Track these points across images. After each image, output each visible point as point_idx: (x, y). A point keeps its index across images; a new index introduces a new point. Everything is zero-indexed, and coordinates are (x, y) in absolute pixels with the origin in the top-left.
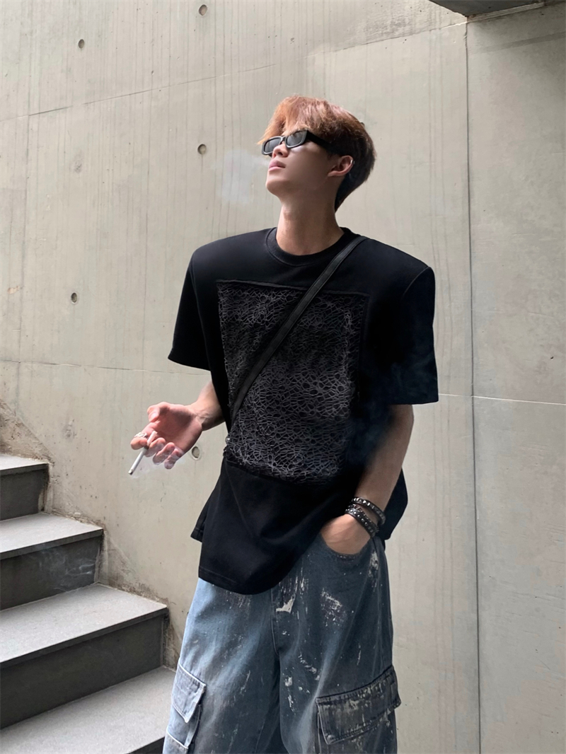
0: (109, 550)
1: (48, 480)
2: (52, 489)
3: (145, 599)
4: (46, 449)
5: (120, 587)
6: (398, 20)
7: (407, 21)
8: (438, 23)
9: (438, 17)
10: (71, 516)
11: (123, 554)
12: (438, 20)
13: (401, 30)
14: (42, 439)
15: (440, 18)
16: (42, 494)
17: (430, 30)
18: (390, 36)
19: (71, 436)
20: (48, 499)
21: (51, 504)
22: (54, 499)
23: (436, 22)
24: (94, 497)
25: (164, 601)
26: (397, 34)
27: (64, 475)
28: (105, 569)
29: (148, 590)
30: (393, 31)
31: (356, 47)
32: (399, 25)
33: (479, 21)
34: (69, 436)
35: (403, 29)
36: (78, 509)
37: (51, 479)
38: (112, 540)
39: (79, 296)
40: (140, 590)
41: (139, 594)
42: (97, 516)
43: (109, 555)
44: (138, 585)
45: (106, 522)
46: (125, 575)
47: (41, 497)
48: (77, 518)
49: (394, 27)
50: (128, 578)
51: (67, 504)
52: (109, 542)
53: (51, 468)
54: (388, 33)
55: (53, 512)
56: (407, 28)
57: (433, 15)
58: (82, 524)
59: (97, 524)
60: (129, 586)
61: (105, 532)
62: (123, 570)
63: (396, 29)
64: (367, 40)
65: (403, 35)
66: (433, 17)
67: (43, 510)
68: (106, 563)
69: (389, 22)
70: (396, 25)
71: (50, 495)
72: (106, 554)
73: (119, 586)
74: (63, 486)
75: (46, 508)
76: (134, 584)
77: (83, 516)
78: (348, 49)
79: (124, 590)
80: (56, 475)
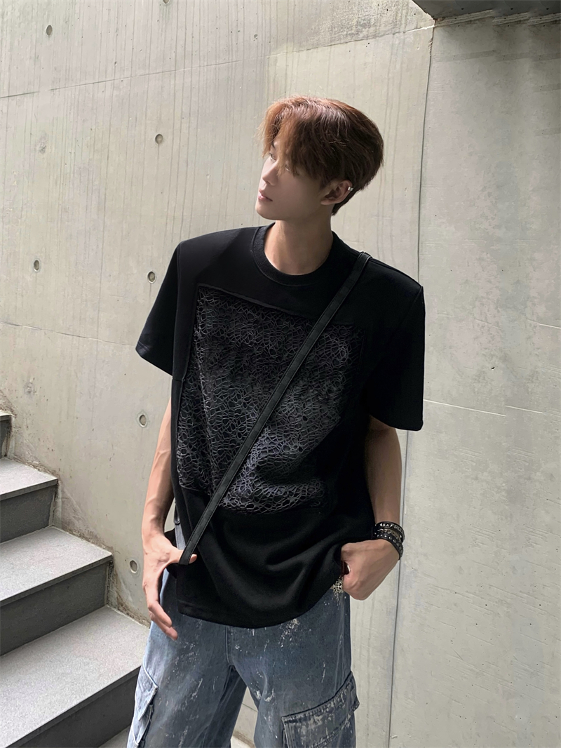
0: (62, 498)
1: (11, 429)
2: (13, 438)
3: (93, 545)
4: (9, 402)
5: (71, 532)
6: (364, 20)
7: (372, 21)
8: (403, 26)
9: (404, 18)
10: (30, 464)
11: (75, 503)
12: (403, 22)
13: (365, 32)
14: (6, 392)
15: (406, 19)
16: (5, 441)
17: (394, 34)
18: (354, 38)
19: (32, 393)
20: (10, 447)
21: (13, 452)
22: (15, 447)
23: (401, 24)
24: (51, 450)
25: (110, 549)
26: (361, 35)
27: (25, 427)
28: (59, 514)
29: (96, 537)
30: (358, 32)
31: (320, 49)
32: (364, 26)
33: (449, 26)
34: (30, 392)
35: (368, 31)
36: (36, 459)
37: (13, 429)
38: (65, 490)
39: (42, 265)
40: (89, 537)
41: (88, 540)
42: (53, 466)
43: (63, 502)
44: (87, 531)
45: (61, 473)
46: (76, 522)
47: (4, 444)
48: (35, 467)
49: (359, 27)
50: (79, 525)
51: (27, 453)
52: (63, 491)
53: (13, 419)
54: (353, 34)
55: (15, 459)
56: (372, 30)
57: (400, 15)
58: (39, 472)
59: (53, 473)
60: (79, 532)
61: (59, 482)
62: (74, 517)
63: (361, 30)
64: (331, 41)
65: (367, 37)
66: (399, 18)
67: (6, 455)
68: (60, 509)
69: (354, 22)
70: (361, 25)
71: (12, 443)
72: (59, 501)
73: (70, 530)
74: (23, 435)
75: (9, 454)
76: (84, 531)
77: (41, 465)
78: (311, 51)
79: (74, 535)
80: (18, 425)
